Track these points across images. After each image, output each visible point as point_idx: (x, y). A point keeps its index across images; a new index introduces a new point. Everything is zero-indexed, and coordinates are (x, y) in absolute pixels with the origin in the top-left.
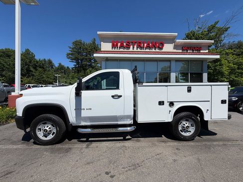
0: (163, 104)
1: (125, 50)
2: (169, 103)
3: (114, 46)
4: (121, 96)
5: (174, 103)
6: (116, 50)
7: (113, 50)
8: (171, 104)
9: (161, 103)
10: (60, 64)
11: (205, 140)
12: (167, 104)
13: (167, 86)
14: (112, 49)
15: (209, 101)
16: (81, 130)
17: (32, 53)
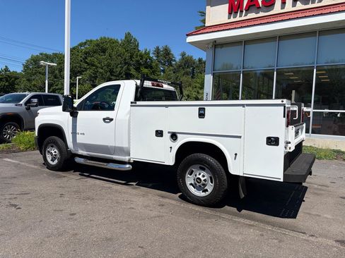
0: (162, 136)
1: (261, 14)
2: (170, 135)
3: (233, 11)
4: (111, 120)
5: (178, 135)
6: (238, 19)
7: (232, 20)
8: (174, 136)
9: (159, 134)
10: (183, 55)
11: (243, 217)
12: (167, 136)
13: (167, 106)
14: (229, 18)
15: (240, 137)
16: (78, 160)
17: (135, 40)
